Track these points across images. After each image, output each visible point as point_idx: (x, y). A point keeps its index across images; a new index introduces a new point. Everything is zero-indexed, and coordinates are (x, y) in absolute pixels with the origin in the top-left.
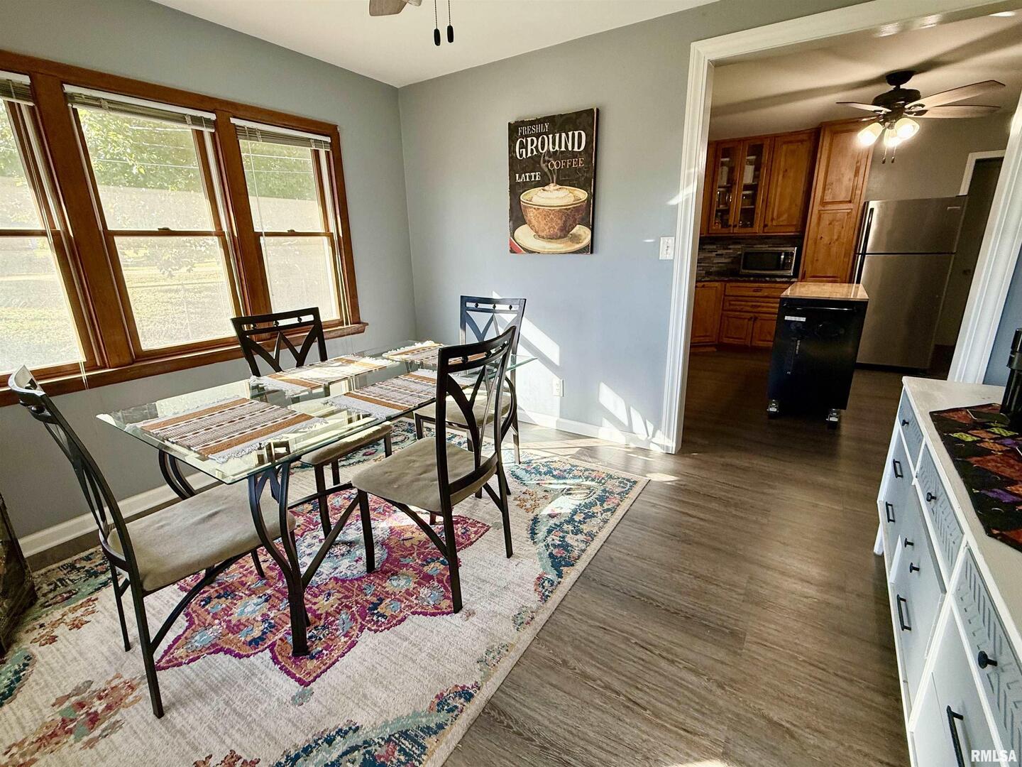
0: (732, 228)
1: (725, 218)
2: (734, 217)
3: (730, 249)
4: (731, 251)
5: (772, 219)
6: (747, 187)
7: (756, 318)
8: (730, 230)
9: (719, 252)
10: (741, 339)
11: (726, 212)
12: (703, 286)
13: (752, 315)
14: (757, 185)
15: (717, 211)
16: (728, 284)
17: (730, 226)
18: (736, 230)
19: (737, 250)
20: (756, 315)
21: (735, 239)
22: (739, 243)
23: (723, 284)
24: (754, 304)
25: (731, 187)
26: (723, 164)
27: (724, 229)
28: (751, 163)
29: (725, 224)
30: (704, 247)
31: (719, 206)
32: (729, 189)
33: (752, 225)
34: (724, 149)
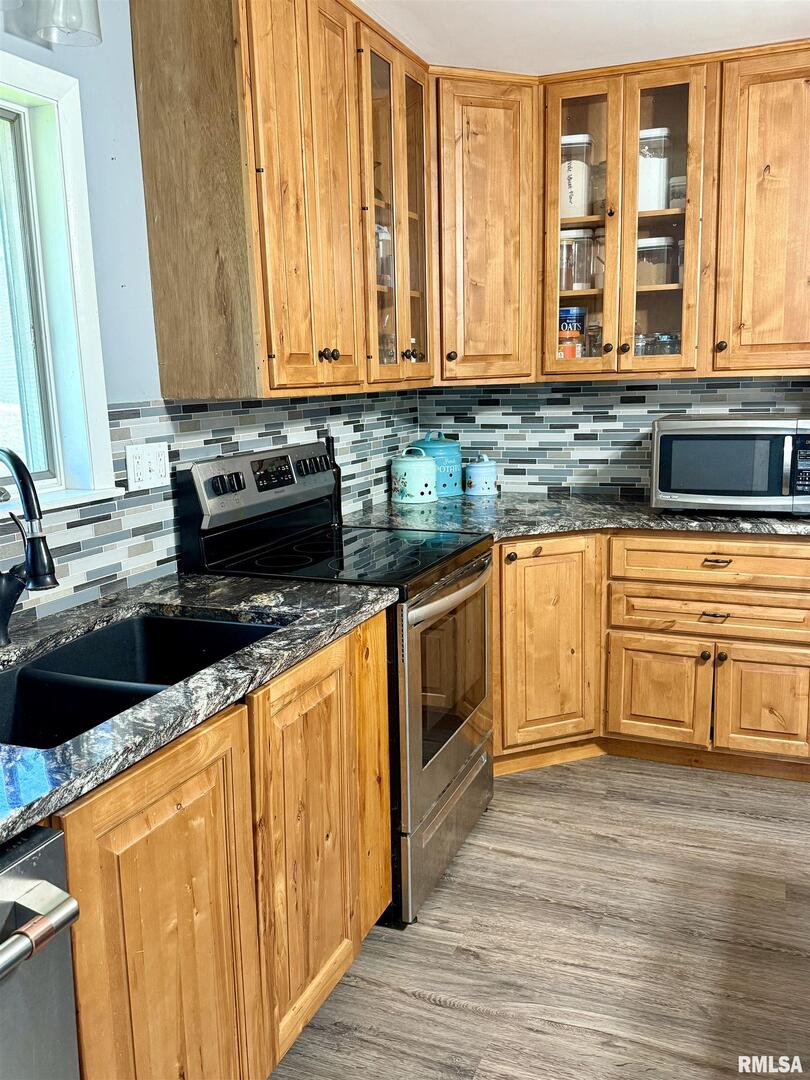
0: (614, 353)
1: (590, 322)
2: (619, 320)
3: (614, 418)
4: (618, 425)
5: (740, 327)
6: (650, 225)
7: (721, 658)
8: (610, 362)
9: (585, 428)
10: (678, 723)
11: (592, 303)
12: (537, 553)
13: (708, 644)
14: (680, 219)
15: (565, 302)
16: (618, 543)
17: (608, 348)
18: (628, 362)
19: (635, 420)
20: (723, 645)
21: (630, 388)
22: (641, 400)
23: (604, 538)
24: (709, 608)
25: (601, 225)
26: (569, 154)
27: (591, 359)
28: (653, 149)
29: (593, 344)
30: (538, 414)
31: (569, 287)
32: (594, 229)
33: (676, 346)
34: (567, 103)
